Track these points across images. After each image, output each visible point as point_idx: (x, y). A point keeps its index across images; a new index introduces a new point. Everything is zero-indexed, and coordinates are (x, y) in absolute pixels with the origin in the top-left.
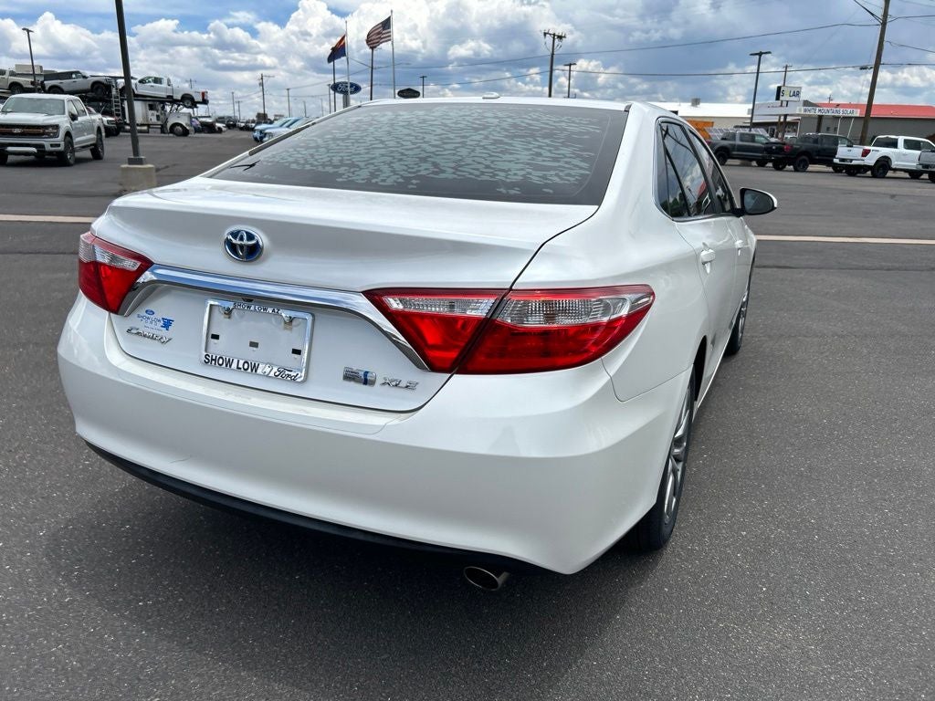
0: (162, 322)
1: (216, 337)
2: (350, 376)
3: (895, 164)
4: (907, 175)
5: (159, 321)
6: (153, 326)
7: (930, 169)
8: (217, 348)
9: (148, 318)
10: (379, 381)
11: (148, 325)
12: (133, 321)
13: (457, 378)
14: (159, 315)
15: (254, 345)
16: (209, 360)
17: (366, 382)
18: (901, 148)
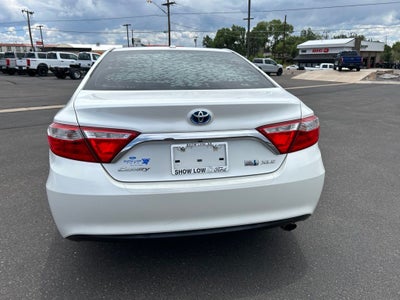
0: (142, 161)
1: (178, 161)
2: (248, 164)
5: (140, 161)
6: (136, 164)
8: (180, 167)
9: (132, 161)
10: (260, 162)
11: (134, 164)
12: (121, 164)
13: (289, 155)
14: (140, 158)
15: (200, 161)
16: (178, 173)
17: (255, 164)
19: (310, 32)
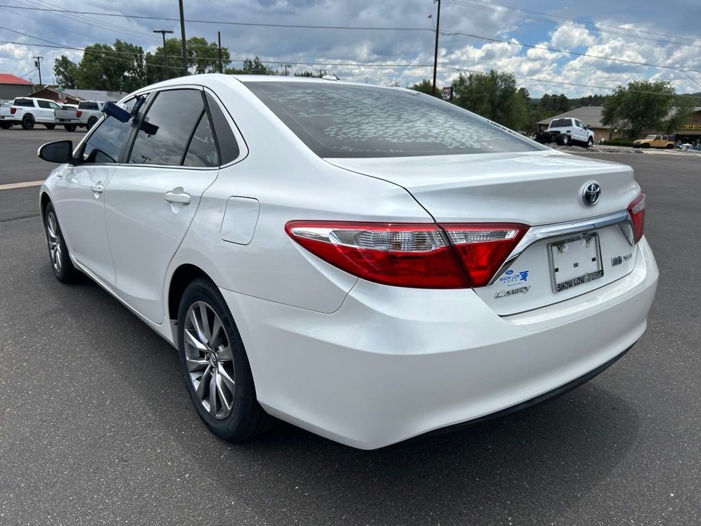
0: (521, 276)
1: (557, 270)
2: (615, 263)
3: (37, 119)
4: (45, 127)
5: (518, 276)
6: (514, 282)
7: (65, 122)
8: (561, 278)
9: (510, 278)
11: (511, 283)
12: (500, 285)
14: (516, 272)
15: (576, 265)
16: (562, 287)
17: (620, 262)
18: (37, 107)
19: (258, 64)
